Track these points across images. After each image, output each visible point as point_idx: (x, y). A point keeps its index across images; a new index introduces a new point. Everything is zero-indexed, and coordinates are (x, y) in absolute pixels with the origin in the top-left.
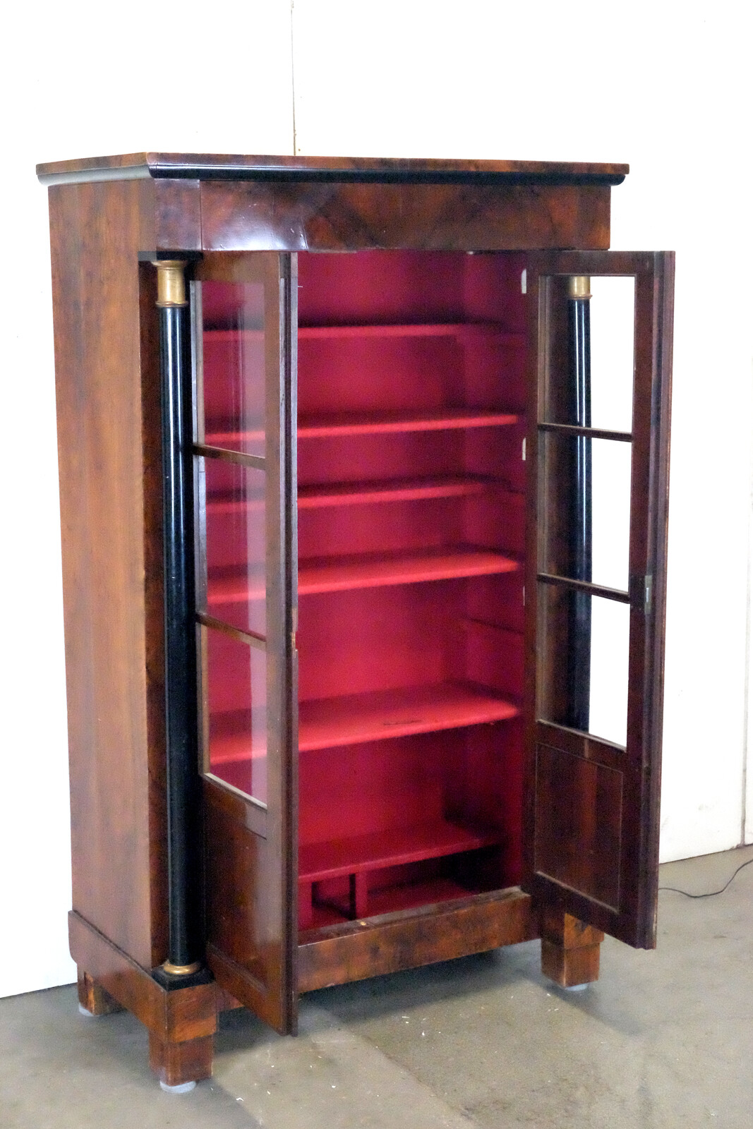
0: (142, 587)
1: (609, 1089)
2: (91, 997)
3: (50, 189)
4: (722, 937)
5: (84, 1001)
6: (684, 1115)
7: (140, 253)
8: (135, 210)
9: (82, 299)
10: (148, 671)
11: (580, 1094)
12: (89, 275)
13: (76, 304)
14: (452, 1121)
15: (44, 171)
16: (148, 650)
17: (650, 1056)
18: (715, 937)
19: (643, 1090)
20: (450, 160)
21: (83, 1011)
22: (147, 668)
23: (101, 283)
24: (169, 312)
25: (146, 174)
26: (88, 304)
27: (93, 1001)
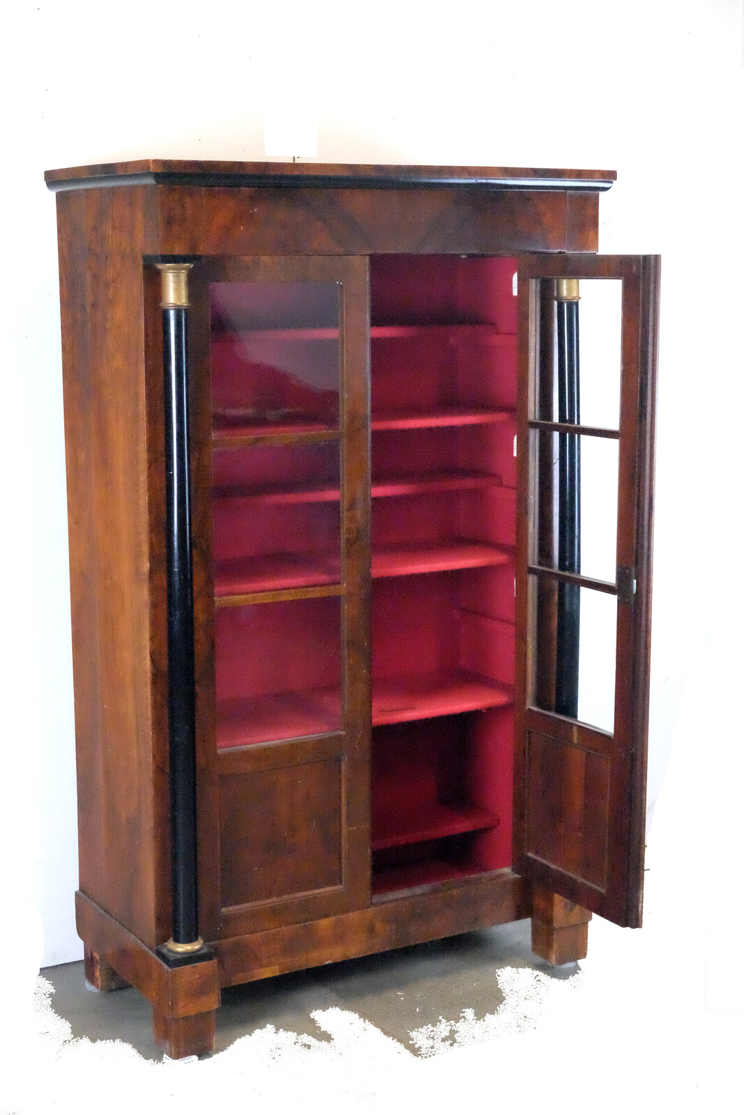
0: (147, 579)
2: (98, 973)
3: (58, 195)
5: (91, 977)
7: (146, 257)
8: (139, 216)
9: (89, 301)
10: (153, 661)
12: (95, 276)
13: (83, 307)
15: (52, 178)
16: (152, 638)
21: (90, 987)
22: (151, 657)
23: (107, 285)
24: (172, 314)
25: (150, 181)
26: (94, 305)
27: (99, 978)
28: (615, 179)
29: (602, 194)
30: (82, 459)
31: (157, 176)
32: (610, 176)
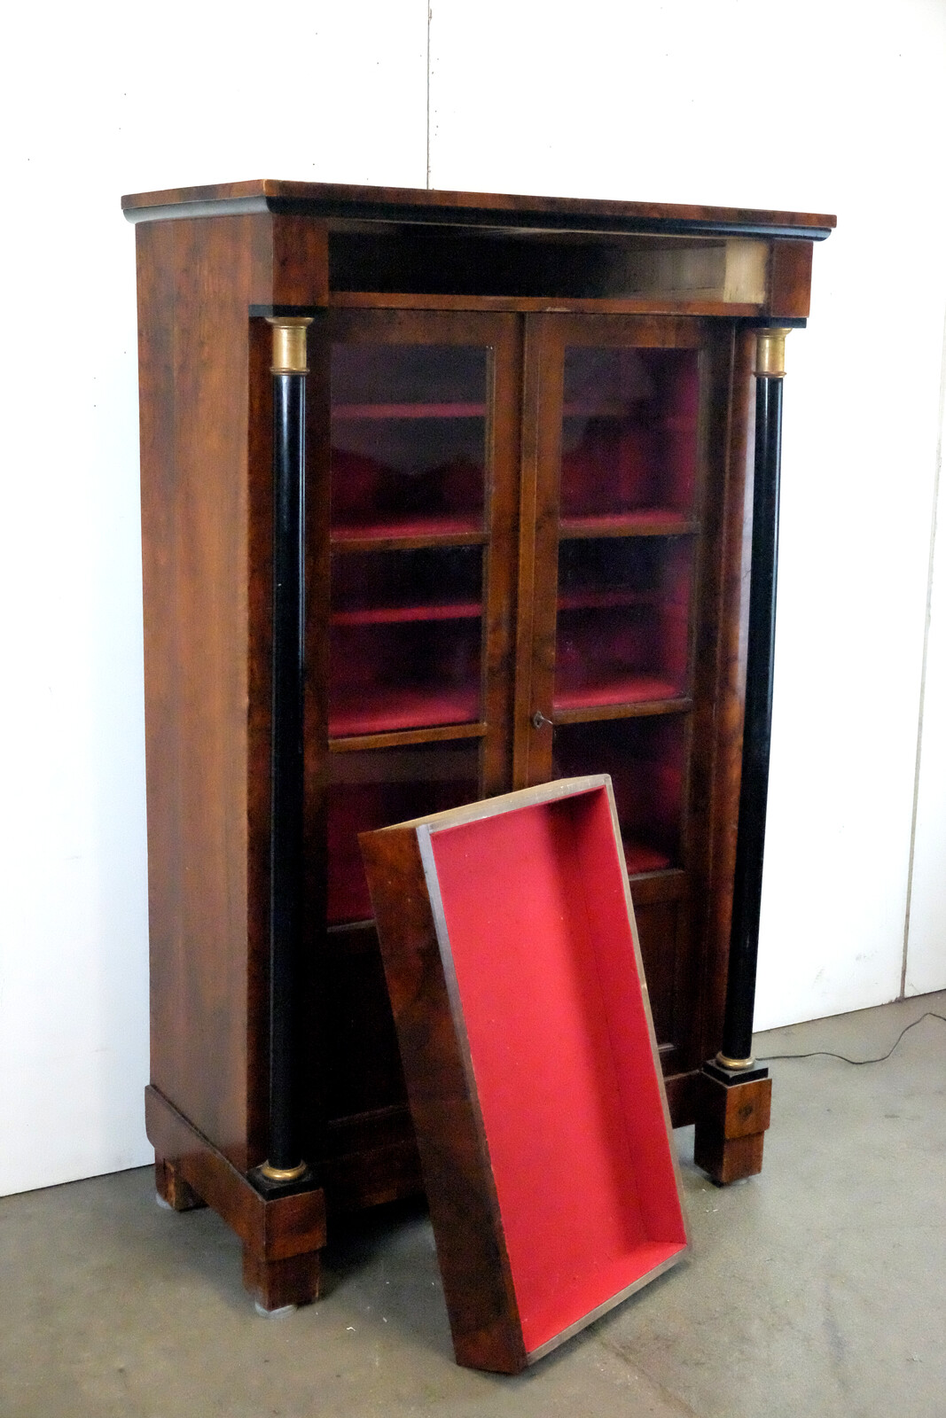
0: (245, 717)
1: (789, 1323)
2: (172, 1188)
3: (138, 226)
4: (893, 1116)
6: (882, 1360)
7: (253, 307)
8: (246, 254)
9: (176, 363)
10: (250, 819)
11: (755, 1329)
12: (185, 331)
13: (168, 368)
14: (606, 1363)
15: (131, 204)
16: (250, 792)
17: (832, 1276)
18: (886, 1116)
19: (831, 1325)
20: (629, 203)
22: (248, 815)
23: (202, 344)
24: (285, 380)
25: (262, 207)
26: (182, 368)
27: (174, 1194)
28: (835, 226)
29: (816, 244)
30: (163, 561)
31: (271, 202)
32: (827, 223)
